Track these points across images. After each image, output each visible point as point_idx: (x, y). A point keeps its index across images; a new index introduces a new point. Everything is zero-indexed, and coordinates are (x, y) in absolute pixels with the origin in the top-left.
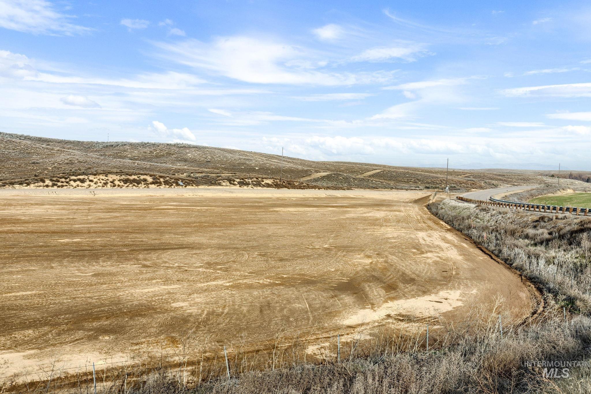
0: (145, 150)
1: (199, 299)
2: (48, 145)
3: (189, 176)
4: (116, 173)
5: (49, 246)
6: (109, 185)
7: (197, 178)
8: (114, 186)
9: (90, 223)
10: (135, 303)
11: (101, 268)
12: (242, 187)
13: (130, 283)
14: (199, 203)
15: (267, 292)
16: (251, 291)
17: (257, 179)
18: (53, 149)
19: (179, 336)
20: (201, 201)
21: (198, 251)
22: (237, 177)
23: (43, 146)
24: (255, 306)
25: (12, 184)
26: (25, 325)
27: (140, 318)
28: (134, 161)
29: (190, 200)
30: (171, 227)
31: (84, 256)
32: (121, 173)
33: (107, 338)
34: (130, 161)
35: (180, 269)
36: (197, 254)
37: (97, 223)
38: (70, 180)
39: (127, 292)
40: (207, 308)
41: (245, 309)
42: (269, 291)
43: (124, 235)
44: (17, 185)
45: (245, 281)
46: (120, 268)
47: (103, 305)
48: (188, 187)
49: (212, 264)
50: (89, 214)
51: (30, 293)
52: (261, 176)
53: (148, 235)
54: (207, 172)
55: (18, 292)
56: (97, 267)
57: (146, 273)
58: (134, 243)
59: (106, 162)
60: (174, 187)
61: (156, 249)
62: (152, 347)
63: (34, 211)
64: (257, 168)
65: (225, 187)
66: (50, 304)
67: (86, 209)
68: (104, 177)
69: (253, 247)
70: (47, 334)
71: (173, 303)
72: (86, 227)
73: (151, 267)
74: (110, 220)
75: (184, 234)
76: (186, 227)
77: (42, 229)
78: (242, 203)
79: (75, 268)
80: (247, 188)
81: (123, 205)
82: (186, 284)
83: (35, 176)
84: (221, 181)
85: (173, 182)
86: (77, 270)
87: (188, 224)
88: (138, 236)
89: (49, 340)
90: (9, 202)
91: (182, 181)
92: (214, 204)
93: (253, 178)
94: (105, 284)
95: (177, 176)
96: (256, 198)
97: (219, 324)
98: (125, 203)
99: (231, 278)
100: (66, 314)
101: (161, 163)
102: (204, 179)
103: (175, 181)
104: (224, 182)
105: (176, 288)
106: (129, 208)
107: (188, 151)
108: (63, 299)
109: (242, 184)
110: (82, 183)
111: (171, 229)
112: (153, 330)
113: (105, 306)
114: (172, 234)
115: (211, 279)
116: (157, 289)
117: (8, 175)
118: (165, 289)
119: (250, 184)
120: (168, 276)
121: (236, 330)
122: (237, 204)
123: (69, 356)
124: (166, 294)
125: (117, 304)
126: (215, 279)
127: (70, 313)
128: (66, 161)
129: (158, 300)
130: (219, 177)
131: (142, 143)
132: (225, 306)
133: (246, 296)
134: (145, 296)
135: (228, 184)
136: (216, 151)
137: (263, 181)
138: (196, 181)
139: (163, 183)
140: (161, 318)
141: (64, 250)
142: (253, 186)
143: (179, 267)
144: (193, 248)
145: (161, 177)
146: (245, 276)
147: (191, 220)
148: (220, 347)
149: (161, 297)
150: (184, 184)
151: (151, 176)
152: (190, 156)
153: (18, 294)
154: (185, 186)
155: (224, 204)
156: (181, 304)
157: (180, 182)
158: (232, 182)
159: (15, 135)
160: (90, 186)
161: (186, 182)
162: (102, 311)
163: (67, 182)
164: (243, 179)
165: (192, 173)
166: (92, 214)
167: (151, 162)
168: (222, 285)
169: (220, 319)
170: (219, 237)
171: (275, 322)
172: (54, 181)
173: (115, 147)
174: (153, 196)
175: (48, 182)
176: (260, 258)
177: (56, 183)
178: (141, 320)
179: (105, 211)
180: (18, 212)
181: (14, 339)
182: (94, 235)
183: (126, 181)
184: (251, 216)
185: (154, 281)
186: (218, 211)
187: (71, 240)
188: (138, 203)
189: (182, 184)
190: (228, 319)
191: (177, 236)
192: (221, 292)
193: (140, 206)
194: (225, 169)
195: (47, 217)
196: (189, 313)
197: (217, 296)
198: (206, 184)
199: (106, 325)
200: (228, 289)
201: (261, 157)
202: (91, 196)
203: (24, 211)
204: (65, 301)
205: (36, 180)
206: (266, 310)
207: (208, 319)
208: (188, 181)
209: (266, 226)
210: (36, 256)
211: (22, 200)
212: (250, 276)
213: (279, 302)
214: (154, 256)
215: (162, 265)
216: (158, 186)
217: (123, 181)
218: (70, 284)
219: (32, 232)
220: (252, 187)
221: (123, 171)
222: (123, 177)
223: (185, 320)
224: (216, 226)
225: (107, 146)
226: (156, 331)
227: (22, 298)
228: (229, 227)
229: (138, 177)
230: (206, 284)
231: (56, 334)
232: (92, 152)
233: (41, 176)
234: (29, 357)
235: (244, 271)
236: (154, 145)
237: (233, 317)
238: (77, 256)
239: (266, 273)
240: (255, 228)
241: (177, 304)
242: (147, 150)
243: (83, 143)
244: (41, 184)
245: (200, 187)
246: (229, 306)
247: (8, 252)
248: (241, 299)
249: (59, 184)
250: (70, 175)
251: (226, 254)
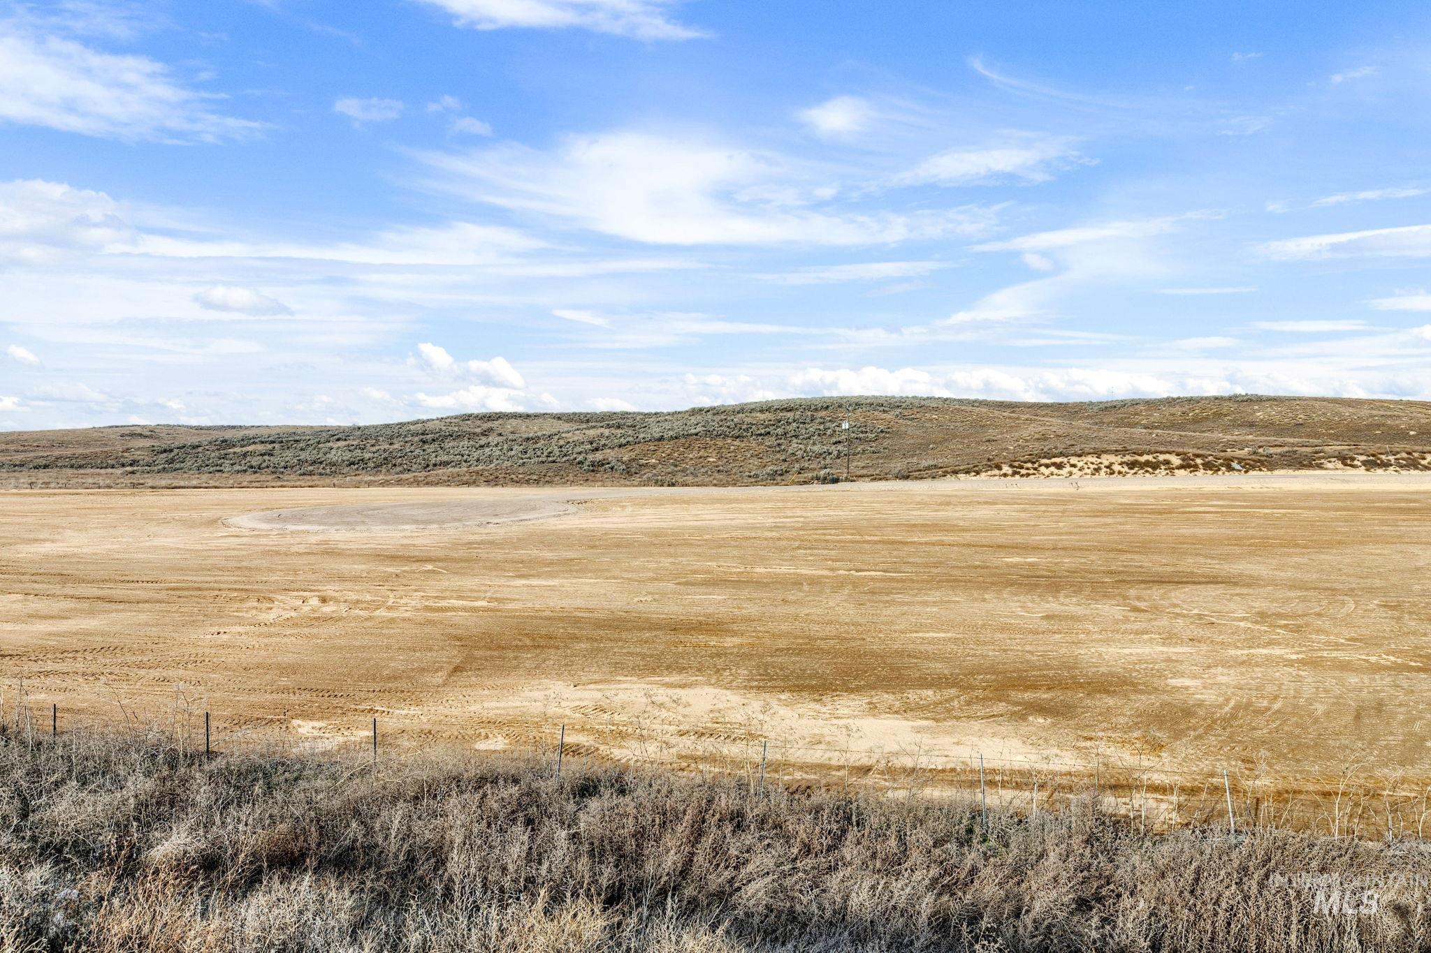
0: (1173, 410)
1: (1225, 677)
2: (1013, 412)
3: (1255, 453)
4: (1116, 452)
5: (987, 567)
6: (1102, 472)
7: (1270, 456)
8: (1112, 473)
9: (1061, 534)
10: (1103, 670)
11: (1058, 607)
12: (1372, 470)
13: (1100, 636)
14: (1271, 501)
15: (1383, 682)
16: (1345, 674)
17: (1409, 453)
18: (1018, 418)
19: (1169, 737)
20: (1277, 497)
21: (1245, 591)
22: (1362, 452)
23: (1005, 414)
24: (1345, 705)
25: (955, 472)
26: (924, 682)
27: (1104, 696)
28: (1150, 431)
29: (1253, 497)
30: (1201, 544)
31: (1037, 586)
32: (1124, 451)
33: (1041, 720)
34: (1145, 431)
35: (1200, 619)
36: (1242, 594)
37: (1071, 533)
38: (1040, 466)
39: (1093, 650)
40: (1237, 696)
41: (1320, 709)
42: (1388, 679)
43: (1111, 555)
44: (962, 475)
45: (1334, 654)
46: (1092, 609)
47: (1048, 667)
48: (1251, 473)
49: (1269, 616)
50: (1064, 519)
51: (943, 635)
52: (1420, 448)
53: (1156, 557)
54: (1293, 445)
55: (928, 632)
56: (1053, 606)
57: (1135, 621)
58: (1127, 569)
59: (1101, 434)
60: (1224, 473)
61: (1163, 582)
62: (1112, 749)
63: (980, 513)
64: (1412, 433)
65: (1331, 472)
66: (968, 655)
67: (1059, 512)
68: (1094, 460)
69: (1371, 591)
70: (952, 699)
71: (1171, 678)
72: (1051, 540)
73: (1146, 611)
74: (1093, 530)
75: (1227, 558)
76: (1231, 545)
77: (984, 542)
78: (1368, 503)
79: (1018, 604)
80: (1383, 473)
81: (1121, 505)
82: (1204, 648)
83: (989, 460)
84: (1322, 461)
85: (1222, 465)
86: (1021, 607)
87: (1237, 541)
88: (1136, 557)
89: (953, 710)
90: (948, 499)
91: (1239, 463)
92: (1302, 504)
93: (1398, 453)
94: (1060, 633)
95: (1229, 453)
96: (1406, 493)
97: (1254, 729)
98: (1127, 502)
99: (1305, 646)
100: (986, 674)
101: (1204, 432)
102: (1286, 458)
103: (1225, 462)
104: (1330, 462)
105: (1184, 653)
106: (1130, 510)
107: (1256, 407)
108: (988, 650)
109: (1373, 464)
110: (1058, 469)
111: (1201, 549)
112: (1122, 720)
113: (1052, 669)
114: (1201, 558)
115: (1260, 644)
116: (1147, 650)
117: (951, 460)
118: (1162, 653)
119: (1391, 465)
120: (1175, 631)
121: (1289, 745)
122: (1356, 504)
123: (975, 739)
124: (1163, 661)
125: (1072, 668)
126: (1270, 643)
127: (993, 673)
128: (1037, 436)
129: (1144, 670)
130: (1320, 452)
131: (1168, 398)
132: (1276, 697)
133: (1330, 683)
134: (1123, 661)
135: (1340, 465)
136: (1317, 405)
137: (1424, 459)
138: (1269, 462)
139: (1201, 467)
140: (1142, 701)
141: (1009, 574)
142: (1398, 469)
143: (1200, 617)
144: (1236, 584)
145: (1198, 456)
146: (1337, 644)
147: (1245, 533)
148: (1247, 772)
149: (1151, 666)
150: (1243, 467)
151: (1178, 455)
152: (1262, 417)
153: (927, 635)
154: (1246, 472)
155: (1325, 505)
156: (1187, 682)
157: (1235, 465)
158: (1349, 462)
159: (966, 400)
160: (1071, 474)
161: (1248, 464)
162: (1044, 676)
163: (1035, 469)
164: (1373, 455)
165: (1260, 447)
166: (1067, 518)
167: (1183, 431)
168: (1281, 657)
169: (1260, 721)
170: (1298, 567)
171: (1385, 743)
172: (1014, 467)
173: (1119, 408)
174: (1180, 490)
175: (1006, 469)
176: (1382, 612)
177: (1018, 470)
178: (1106, 701)
179: (1089, 514)
180: (957, 514)
181: (905, 700)
182: (1062, 553)
183: (1132, 465)
184: (1384, 528)
185: (1145, 637)
186: (1308, 517)
187: (1022, 560)
188: (1152, 501)
189: (1239, 468)
190: (1278, 722)
191: (1209, 561)
192: (1275, 670)
193: (1154, 507)
194: (1336, 437)
195: (996, 523)
196: (1199, 700)
197: (1264, 676)
198: (1289, 465)
199: (1044, 699)
200: (1292, 666)
201: (1424, 411)
202: (1072, 490)
203: (966, 513)
204: (990, 653)
205: (990, 466)
206: (1370, 716)
207: (1234, 716)
208: (1252, 463)
209: (1416, 549)
210: (965, 582)
211: (966, 496)
212: (1349, 645)
213: (1407, 705)
214: (1156, 593)
215: (1168, 610)
216: (1191, 472)
217: (1128, 464)
218: (1003, 628)
219: (969, 545)
220: (1396, 471)
221: (1129, 448)
222: (1128, 458)
223: (1188, 712)
224: (1297, 546)
225: (1106, 408)
226: (1127, 723)
227: (932, 642)
228: (1324, 548)
229: (1154, 458)
230: (1246, 652)
231: (965, 702)
232: (1080, 419)
233: (997, 460)
234: (918, 731)
235: (1336, 635)
236: (1190, 400)
237: (1287, 720)
238: (1026, 585)
239: (1390, 643)
240: (1386, 552)
241: (1179, 680)
242: (1177, 410)
243: (1066, 405)
244: (996, 472)
245: (1276, 472)
246: (1286, 698)
247: (929, 572)
248: (1317, 688)
249: (1023, 471)
250: (1040, 457)
251: (1304, 600)
